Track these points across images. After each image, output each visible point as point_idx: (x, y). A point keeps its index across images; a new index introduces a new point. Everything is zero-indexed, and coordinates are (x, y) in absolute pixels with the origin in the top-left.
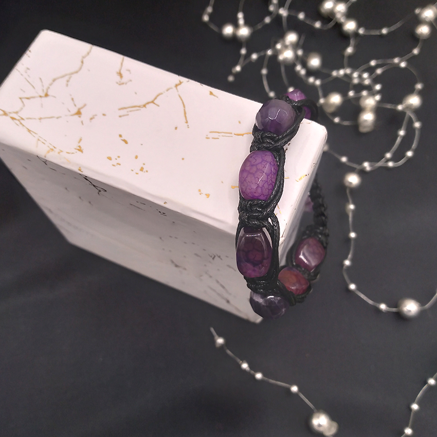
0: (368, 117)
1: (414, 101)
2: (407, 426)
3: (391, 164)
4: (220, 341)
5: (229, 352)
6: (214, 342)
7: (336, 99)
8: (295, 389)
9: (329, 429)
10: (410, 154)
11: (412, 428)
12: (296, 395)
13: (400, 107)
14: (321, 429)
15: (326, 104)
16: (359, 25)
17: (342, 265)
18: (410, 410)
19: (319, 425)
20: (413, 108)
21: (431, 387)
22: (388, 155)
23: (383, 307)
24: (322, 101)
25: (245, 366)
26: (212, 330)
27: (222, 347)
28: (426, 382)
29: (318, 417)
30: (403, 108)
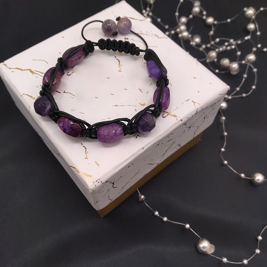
2: (257, 248)
3: (244, 95)
8: (188, 226)
10: (254, 87)
12: (188, 229)
13: (244, 62)
14: (205, 250)
16: (215, 20)
17: (220, 151)
18: (257, 240)
19: (204, 247)
20: (252, 61)
23: (243, 175)
26: (138, 189)
30: (246, 62)
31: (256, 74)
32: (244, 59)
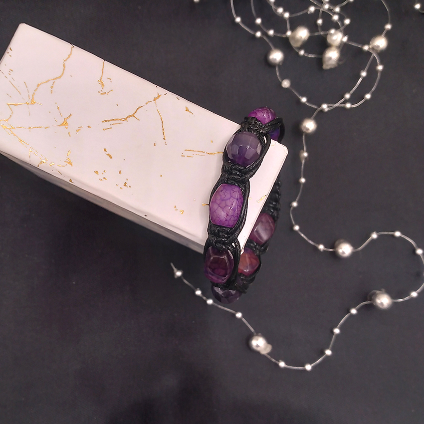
0: (333, 55)
1: (381, 43)
2: (327, 348)
3: (348, 105)
4: (179, 274)
5: (185, 281)
6: (173, 274)
7: (303, 34)
8: (239, 315)
9: (265, 349)
10: (368, 96)
11: (332, 350)
12: (240, 320)
13: (366, 48)
14: (258, 349)
15: (293, 37)
17: (290, 206)
18: (332, 333)
19: (258, 346)
20: (379, 49)
21: (352, 316)
22: (347, 96)
23: (321, 247)
24: (289, 33)
25: (198, 293)
26: (172, 265)
27: (179, 278)
28: (348, 311)
29: (257, 340)
30: (369, 48)
31: (379, 75)
32: (368, 44)
